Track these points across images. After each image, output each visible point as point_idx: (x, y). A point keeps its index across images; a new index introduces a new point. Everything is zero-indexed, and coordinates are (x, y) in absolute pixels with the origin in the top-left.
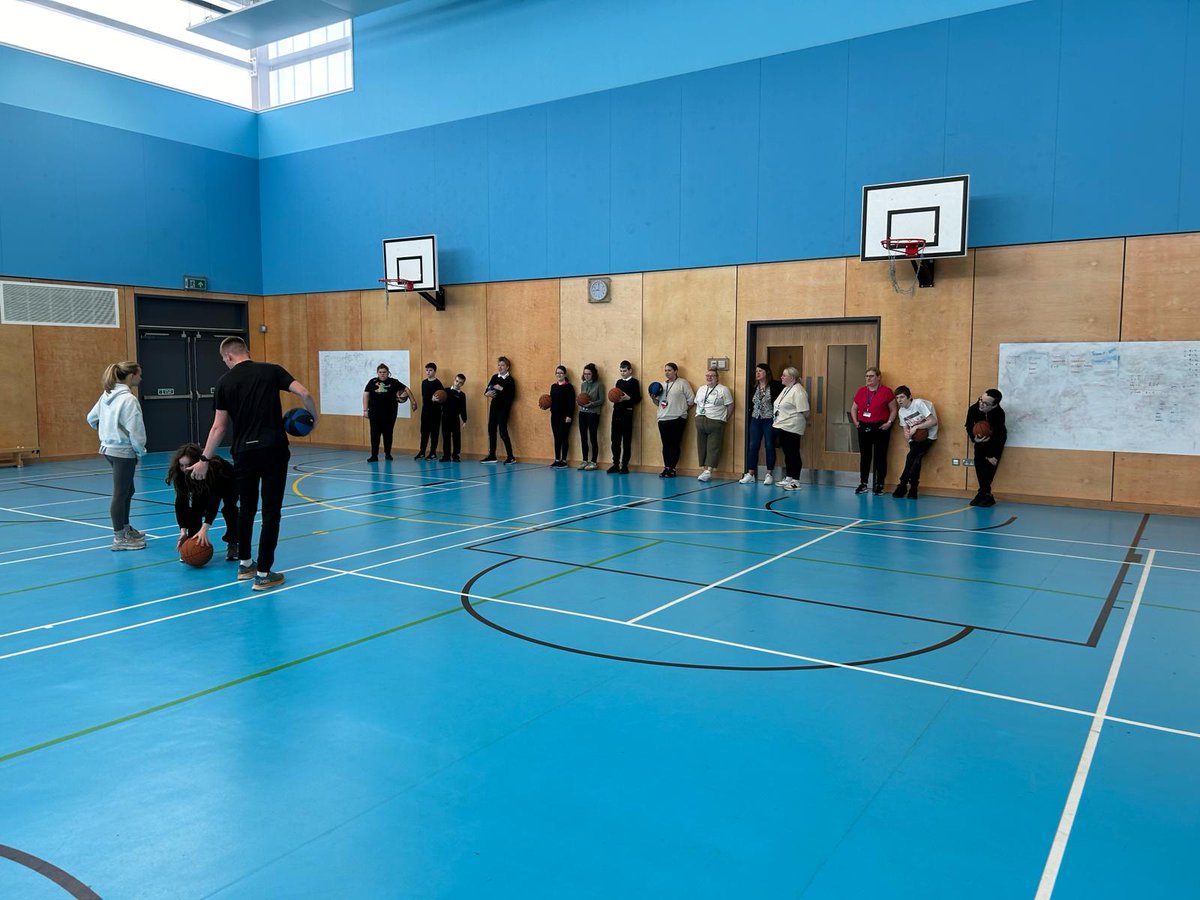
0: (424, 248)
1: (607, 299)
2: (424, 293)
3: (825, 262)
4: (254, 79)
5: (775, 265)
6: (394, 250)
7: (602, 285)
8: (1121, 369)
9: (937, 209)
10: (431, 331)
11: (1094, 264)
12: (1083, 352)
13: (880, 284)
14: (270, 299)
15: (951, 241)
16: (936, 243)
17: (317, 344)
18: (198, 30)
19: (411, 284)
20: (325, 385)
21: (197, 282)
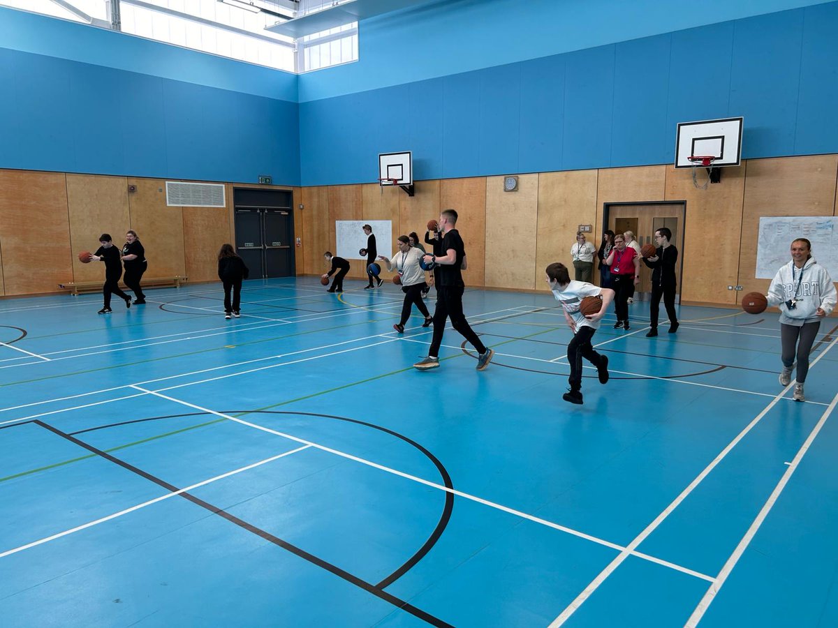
0: (405, 159)
1: (515, 189)
2: (403, 186)
3: (653, 168)
4: (296, 53)
5: (622, 169)
6: (385, 161)
7: (513, 180)
8: (834, 233)
9: (723, 137)
10: (405, 209)
11: (820, 169)
12: (811, 222)
13: (686, 181)
14: (305, 189)
15: (731, 157)
16: (721, 158)
17: (335, 216)
18: (271, 29)
19: (396, 180)
20: (340, 241)
21: (266, 179)
